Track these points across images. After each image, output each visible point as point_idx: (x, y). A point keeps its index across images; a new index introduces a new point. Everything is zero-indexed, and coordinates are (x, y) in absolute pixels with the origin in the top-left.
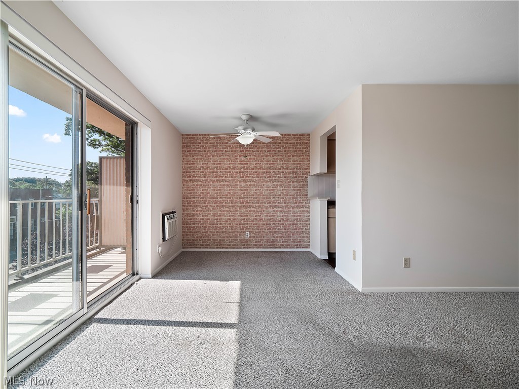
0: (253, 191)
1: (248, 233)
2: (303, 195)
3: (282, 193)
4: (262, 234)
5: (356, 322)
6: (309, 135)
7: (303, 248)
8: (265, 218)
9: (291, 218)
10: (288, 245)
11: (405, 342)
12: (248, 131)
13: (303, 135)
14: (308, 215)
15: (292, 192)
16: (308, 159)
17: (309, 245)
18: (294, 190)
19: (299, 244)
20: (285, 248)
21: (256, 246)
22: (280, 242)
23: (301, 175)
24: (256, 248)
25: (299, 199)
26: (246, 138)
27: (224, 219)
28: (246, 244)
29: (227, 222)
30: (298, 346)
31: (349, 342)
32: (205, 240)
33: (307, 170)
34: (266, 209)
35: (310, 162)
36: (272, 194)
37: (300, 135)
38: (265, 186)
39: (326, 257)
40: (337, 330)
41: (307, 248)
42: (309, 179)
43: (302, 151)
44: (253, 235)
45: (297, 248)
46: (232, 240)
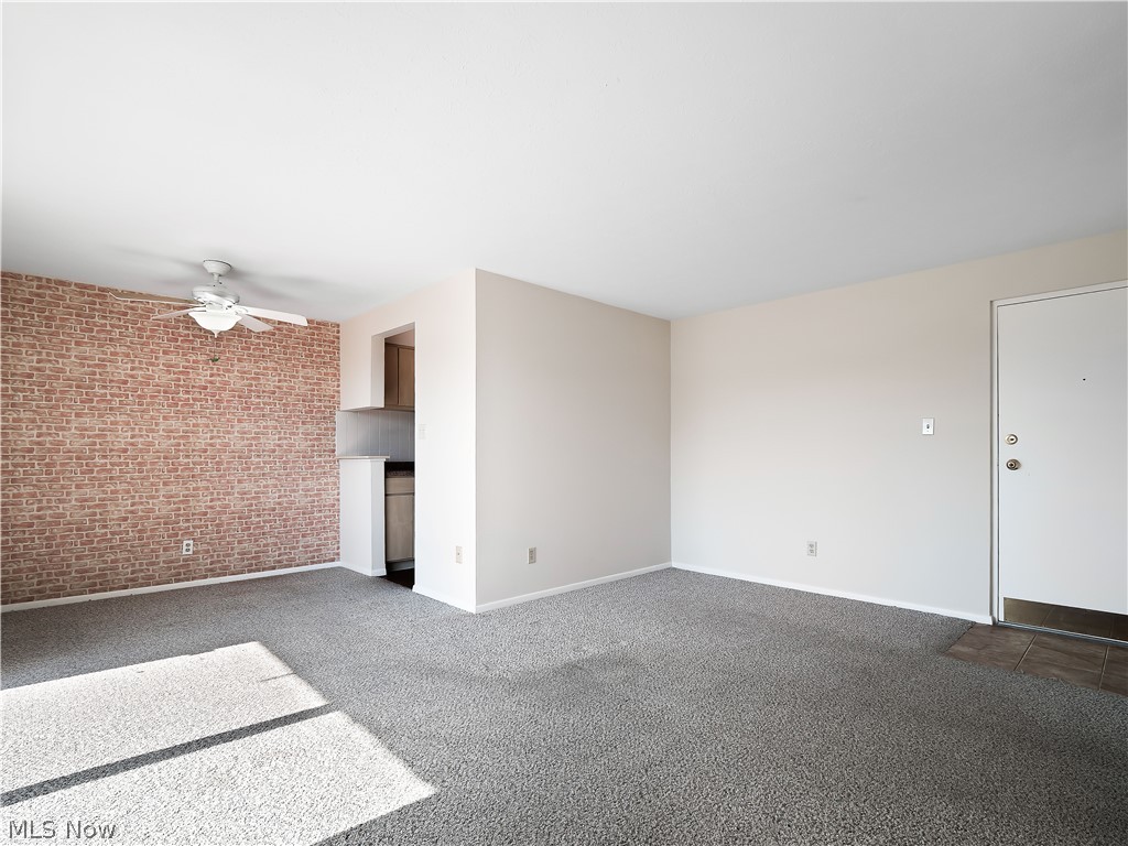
0: (202, 439)
1: (191, 542)
2: (325, 451)
3: (279, 446)
4: (228, 543)
5: (496, 654)
6: (338, 326)
7: (325, 561)
8: (235, 503)
9: (301, 500)
10: (293, 559)
11: (566, 659)
12: (227, 303)
13: (325, 324)
14: (336, 492)
15: (300, 443)
16: (336, 376)
17: (338, 554)
18: (306, 440)
19: (316, 554)
20: (286, 566)
21: (213, 573)
22: (273, 555)
23: (322, 410)
24: (213, 576)
25: (316, 459)
26: (217, 316)
27: (115, 512)
28: (184, 570)
29: (125, 519)
30: (436, 708)
31: (500, 679)
32: (49, 574)
33: (333, 399)
34: (239, 482)
35: (341, 382)
36: (254, 447)
37: (318, 323)
38: (236, 429)
39: (384, 572)
40: (477, 671)
41: (333, 560)
42: (338, 417)
43: (323, 357)
44: (205, 547)
45: (313, 563)
46: (141, 564)
